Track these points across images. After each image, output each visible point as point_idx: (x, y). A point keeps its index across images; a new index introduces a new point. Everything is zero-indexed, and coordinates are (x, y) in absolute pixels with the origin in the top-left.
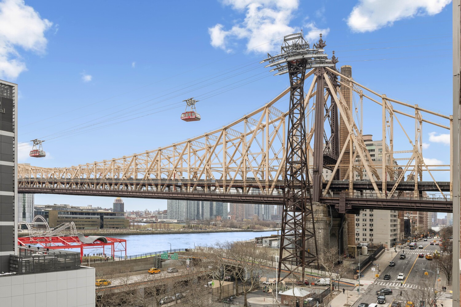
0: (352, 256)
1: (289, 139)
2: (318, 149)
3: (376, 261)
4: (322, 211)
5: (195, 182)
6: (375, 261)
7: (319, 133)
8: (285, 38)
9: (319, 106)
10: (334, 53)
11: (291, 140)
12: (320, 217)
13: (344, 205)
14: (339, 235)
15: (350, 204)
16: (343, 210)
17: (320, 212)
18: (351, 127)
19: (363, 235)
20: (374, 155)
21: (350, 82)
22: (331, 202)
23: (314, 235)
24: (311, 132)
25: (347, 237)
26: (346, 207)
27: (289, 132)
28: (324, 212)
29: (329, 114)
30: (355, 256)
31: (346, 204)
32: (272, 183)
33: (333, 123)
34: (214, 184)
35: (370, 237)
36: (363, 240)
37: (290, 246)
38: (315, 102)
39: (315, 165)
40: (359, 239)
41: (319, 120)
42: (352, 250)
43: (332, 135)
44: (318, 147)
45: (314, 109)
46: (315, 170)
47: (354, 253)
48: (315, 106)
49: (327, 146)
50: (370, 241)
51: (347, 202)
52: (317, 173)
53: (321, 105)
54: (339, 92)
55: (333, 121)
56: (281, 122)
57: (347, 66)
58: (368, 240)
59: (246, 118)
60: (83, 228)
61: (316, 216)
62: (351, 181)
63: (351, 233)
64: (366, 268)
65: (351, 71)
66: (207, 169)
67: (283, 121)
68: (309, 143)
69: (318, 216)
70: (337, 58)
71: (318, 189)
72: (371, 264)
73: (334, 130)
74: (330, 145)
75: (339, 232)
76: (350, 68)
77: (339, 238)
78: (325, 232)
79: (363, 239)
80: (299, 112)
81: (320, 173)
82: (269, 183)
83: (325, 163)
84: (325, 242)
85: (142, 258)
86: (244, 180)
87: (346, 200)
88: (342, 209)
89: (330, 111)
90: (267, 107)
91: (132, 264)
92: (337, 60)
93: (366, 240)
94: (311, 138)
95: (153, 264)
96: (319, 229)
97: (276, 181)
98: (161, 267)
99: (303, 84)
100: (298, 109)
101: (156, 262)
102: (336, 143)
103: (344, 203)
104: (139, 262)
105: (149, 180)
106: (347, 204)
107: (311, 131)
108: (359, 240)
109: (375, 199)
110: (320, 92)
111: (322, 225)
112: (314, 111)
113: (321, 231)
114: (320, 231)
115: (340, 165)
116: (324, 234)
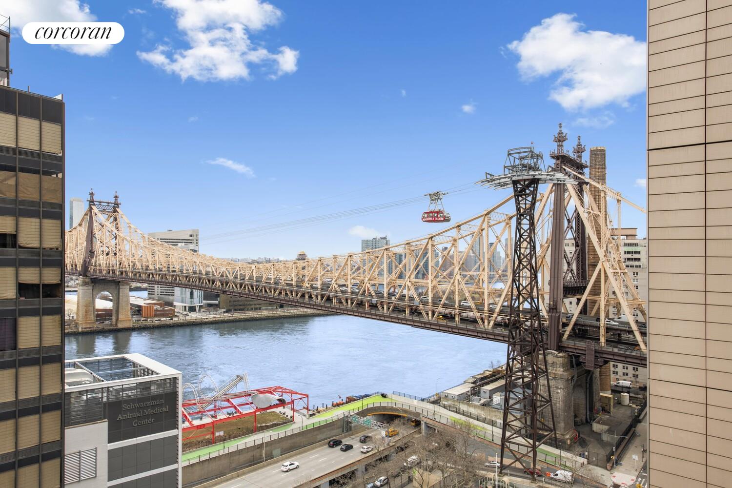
0: (606, 409)
1: (516, 251)
2: (556, 279)
3: (642, 424)
4: (562, 364)
5: (394, 301)
6: (639, 424)
7: (557, 257)
8: (508, 152)
9: (558, 220)
10: (579, 139)
11: (518, 252)
12: (559, 373)
13: (593, 360)
14: (586, 384)
15: (601, 357)
16: (592, 367)
17: (558, 366)
18: (603, 252)
19: (624, 368)
20: (639, 259)
21: (602, 192)
22: (574, 351)
23: (549, 401)
24: (546, 243)
25: (599, 383)
26: (595, 362)
27: (516, 243)
28: (563, 365)
29: (572, 224)
30: (610, 410)
31: (595, 356)
32: (493, 314)
33: (578, 235)
34: (418, 306)
35: (633, 372)
36: (624, 375)
37: (517, 406)
38: (552, 208)
39: (552, 300)
40: (617, 372)
41: (557, 240)
42: (607, 401)
43: (576, 250)
44: (556, 276)
45: (551, 217)
46: (552, 306)
47: (608, 405)
48: (551, 213)
49: (569, 269)
50: (633, 377)
51: (597, 355)
52: (555, 311)
53: (560, 220)
54: (586, 192)
55: (578, 232)
56: (506, 226)
57: (599, 149)
58: (630, 375)
59: (459, 226)
60: (260, 309)
61: (553, 370)
62: (602, 325)
63: (605, 374)
64: (626, 444)
65: (604, 154)
66: (408, 286)
67: (508, 226)
68: (545, 256)
69: (556, 371)
70: (585, 146)
71: (556, 333)
72: (633, 434)
73: (580, 242)
74: (574, 267)
75: (586, 380)
76: (604, 151)
77: (587, 389)
78: (565, 393)
79: (624, 373)
80: (528, 222)
81: (558, 311)
82: (490, 314)
83: (566, 293)
84: (565, 406)
85: (327, 423)
86: (456, 306)
87: (596, 352)
88: (590, 365)
89: (573, 220)
90: (486, 215)
91: (315, 433)
92: (584, 148)
93: (627, 375)
94: (547, 250)
95: (340, 428)
96: (557, 388)
97: (498, 313)
98: (351, 430)
99: (534, 210)
100: (527, 219)
101: (345, 425)
102: (582, 259)
103: (593, 357)
104: (323, 428)
105: (336, 291)
106: (598, 356)
107: (547, 241)
108: (617, 374)
109: (638, 356)
110: (559, 201)
111: (561, 384)
112: (551, 219)
113: (561, 391)
114: (559, 391)
115: (588, 298)
116: (563, 395)
